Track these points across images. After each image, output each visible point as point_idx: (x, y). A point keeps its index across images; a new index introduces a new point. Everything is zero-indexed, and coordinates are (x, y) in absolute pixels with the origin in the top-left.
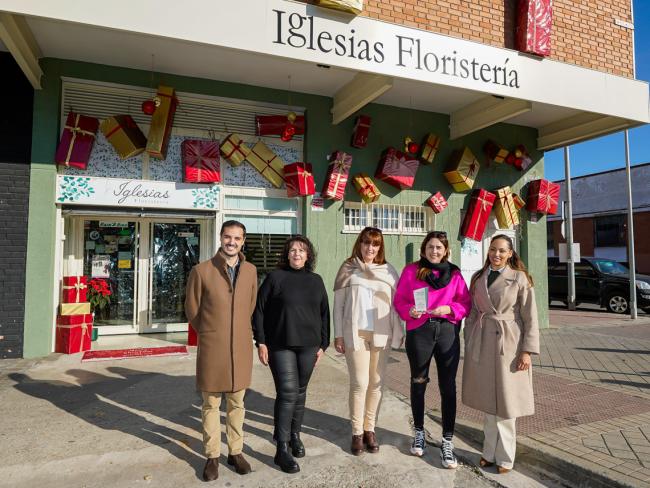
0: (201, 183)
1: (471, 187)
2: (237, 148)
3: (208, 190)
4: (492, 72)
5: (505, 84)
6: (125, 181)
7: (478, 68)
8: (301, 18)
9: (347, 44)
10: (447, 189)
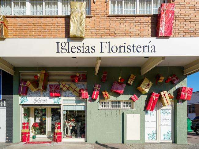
0: (55, 97)
1: (147, 92)
2: (64, 86)
3: (58, 99)
4: (142, 48)
5: (148, 52)
6: (35, 98)
7: (135, 48)
8: (65, 43)
9: (81, 49)
10: (139, 93)
